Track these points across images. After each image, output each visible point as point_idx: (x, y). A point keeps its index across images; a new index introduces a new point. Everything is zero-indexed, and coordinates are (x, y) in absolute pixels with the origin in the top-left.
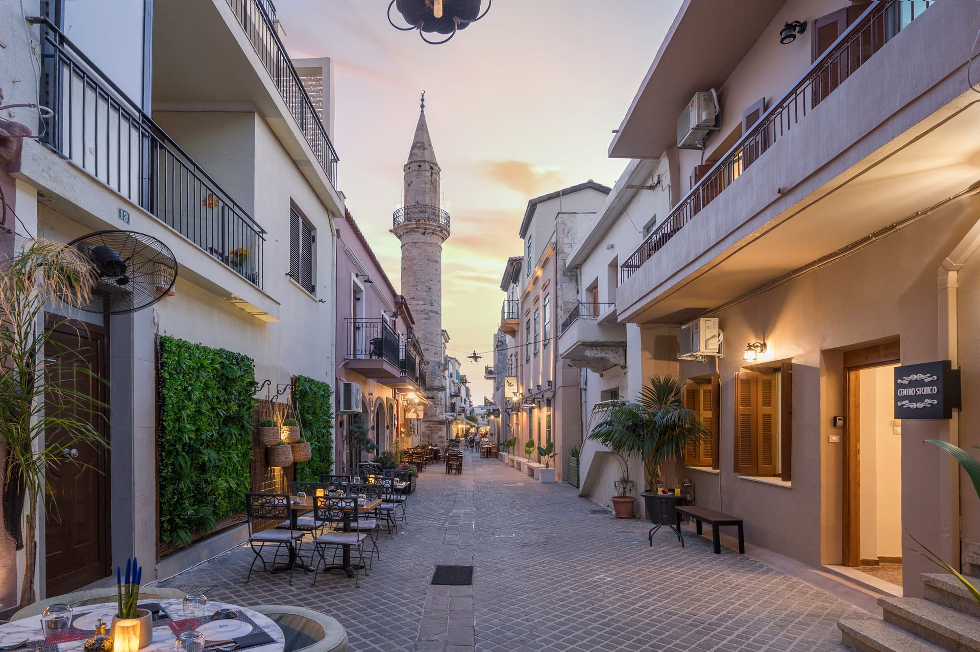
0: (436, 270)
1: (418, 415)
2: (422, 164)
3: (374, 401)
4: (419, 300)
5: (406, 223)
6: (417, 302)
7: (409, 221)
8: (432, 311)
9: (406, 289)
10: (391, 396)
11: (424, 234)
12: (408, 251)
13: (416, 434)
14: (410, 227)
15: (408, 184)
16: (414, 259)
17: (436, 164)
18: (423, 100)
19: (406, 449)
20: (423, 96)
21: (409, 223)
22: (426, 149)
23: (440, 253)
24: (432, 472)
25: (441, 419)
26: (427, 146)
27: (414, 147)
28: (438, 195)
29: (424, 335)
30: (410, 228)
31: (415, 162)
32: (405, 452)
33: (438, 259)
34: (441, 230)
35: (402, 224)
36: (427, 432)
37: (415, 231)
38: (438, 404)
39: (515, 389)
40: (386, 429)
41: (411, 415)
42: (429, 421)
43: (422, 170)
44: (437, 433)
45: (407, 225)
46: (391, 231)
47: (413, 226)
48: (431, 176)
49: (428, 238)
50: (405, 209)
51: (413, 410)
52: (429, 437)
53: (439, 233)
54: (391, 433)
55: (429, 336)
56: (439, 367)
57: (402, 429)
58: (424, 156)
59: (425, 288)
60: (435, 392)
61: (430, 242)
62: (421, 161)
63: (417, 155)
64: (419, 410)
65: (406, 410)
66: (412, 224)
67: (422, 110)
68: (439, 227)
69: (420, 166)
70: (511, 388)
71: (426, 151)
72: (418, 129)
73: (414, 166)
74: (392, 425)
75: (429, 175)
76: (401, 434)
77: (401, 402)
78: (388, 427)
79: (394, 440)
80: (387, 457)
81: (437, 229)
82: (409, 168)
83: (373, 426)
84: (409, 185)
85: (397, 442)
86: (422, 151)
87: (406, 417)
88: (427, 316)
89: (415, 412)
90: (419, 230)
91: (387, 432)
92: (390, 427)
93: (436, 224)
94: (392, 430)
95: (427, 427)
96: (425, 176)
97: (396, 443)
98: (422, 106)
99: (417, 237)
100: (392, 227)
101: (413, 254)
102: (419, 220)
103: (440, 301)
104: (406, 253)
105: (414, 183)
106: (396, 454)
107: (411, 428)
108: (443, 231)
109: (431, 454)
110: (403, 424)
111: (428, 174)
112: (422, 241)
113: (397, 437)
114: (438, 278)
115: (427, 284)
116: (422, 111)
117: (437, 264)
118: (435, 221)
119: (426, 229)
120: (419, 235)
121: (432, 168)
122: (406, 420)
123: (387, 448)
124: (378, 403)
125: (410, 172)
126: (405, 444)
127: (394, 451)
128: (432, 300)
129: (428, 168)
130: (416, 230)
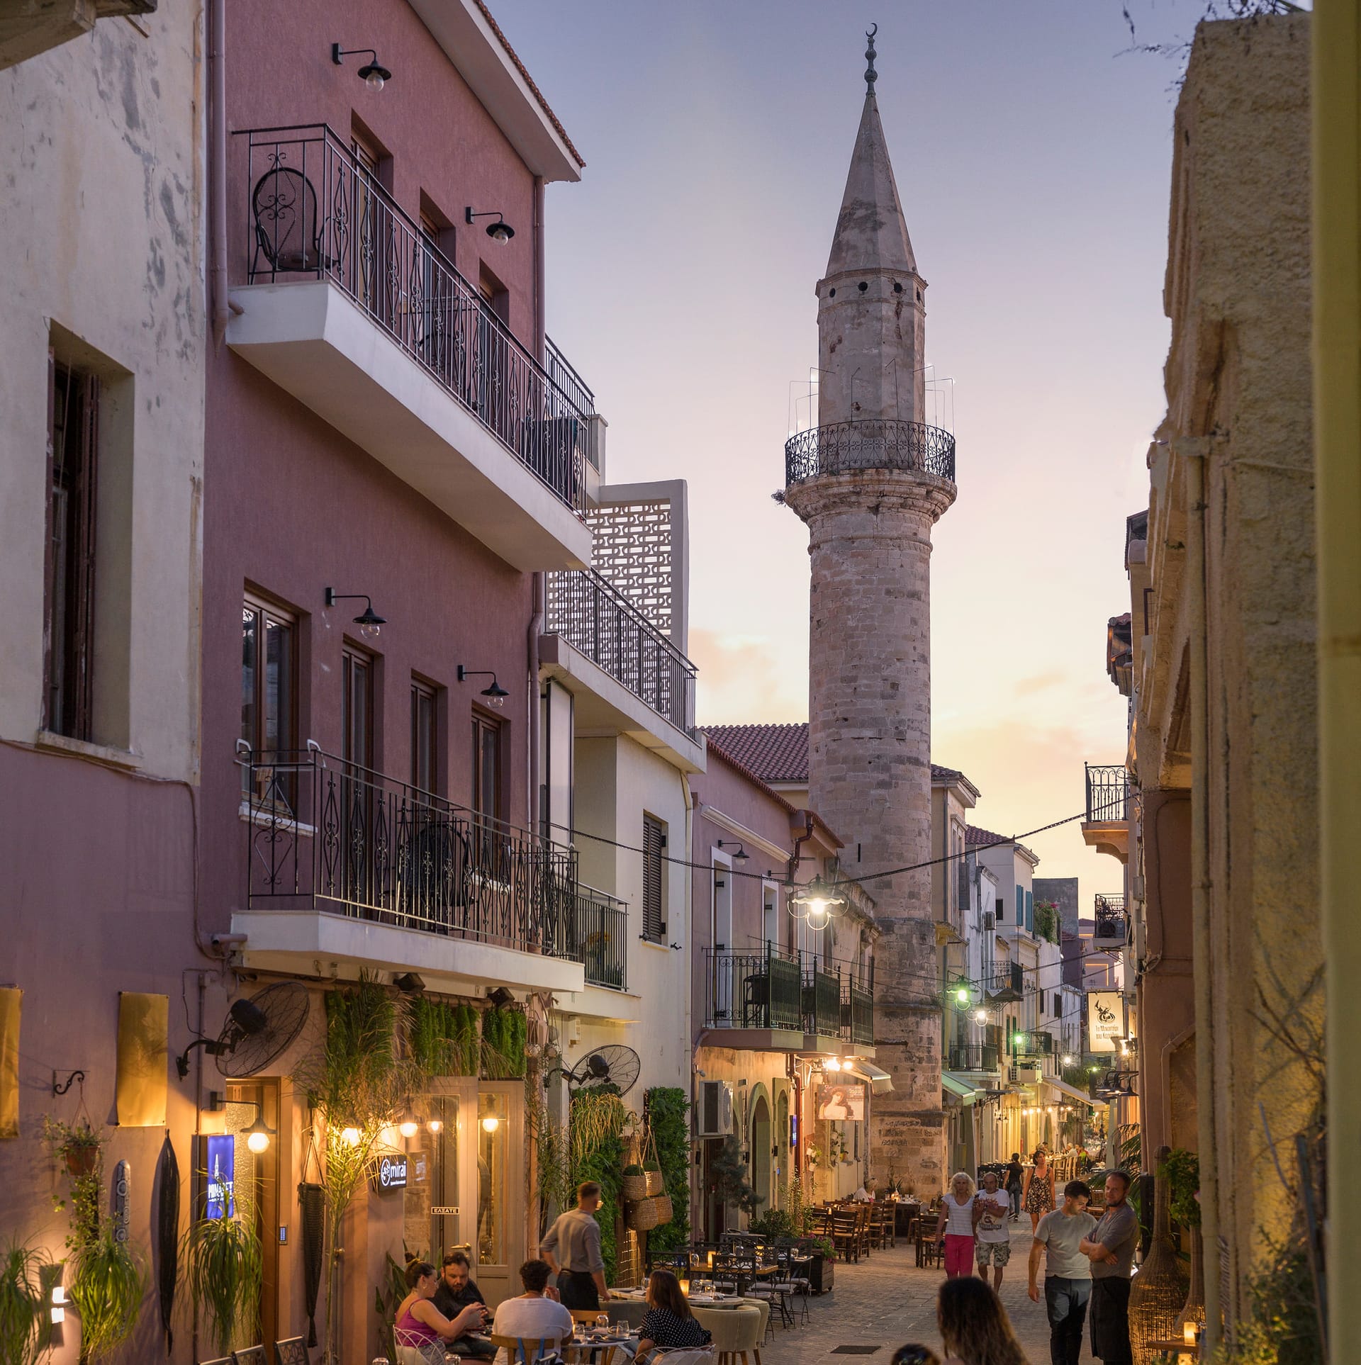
0: (914, 622)
1: (850, 1112)
2: (869, 279)
3: (749, 1095)
4: (863, 725)
5: (824, 479)
6: (855, 733)
7: (832, 473)
8: (900, 760)
9: (823, 690)
10: (782, 1074)
11: (875, 509)
12: (829, 568)
13: (850, 1157)
14: (835, 490)
15: (830, 347)
16: (847, 593)
17: (913, 274)
18: (871, 56)
19: (820, 1202)
20: (871, 42)
21: (834, 479)
22: (881, 224)
23: (926, 561)
24: (883, 1264)
25: (929, 1106)
26: (883, 216)
27: (845, 220)
28: (918, 374)
29: (876, 837)
30: (835, 495)
31: (850, 274)
32: (817, 1213)
33: (919, 586)
34: (928, 492)
35: (810, 484)
36: (886, 1148)
37: (851, 505)
38: (921, 1060)
39: (1117, 1026)
40: (771, 1155)
41: (832, 1111)
42: (892, 1114)
43: (870, 301)
44: (916, 1152)
45: (827, 486)
46: (779, 497)
47: (844, 490)
48: (898, 314)
49: (886, 524)
50: (821, 434)
51: (836, 1099)
52: (892, 1163)
53: (920, 503)
54: (784, 1164)
55: (891, 838)
56: (923, 938)
57: (809, 1152)
58: (875, 253)
59: (879, 686)
60: (912, 1019)
61: (895, 534)
62: (866, 272)
63: (855, 247)
64: (855, 1098)
65: (820, 1098)
66: (840, 484)
67: (870, 88)
68: (920, 484)
69: (863, 287)
70: (1107, 1025)
71: (881, 234)
72: (857, 159)
73: (847, 288)
74: (785, 1144)
75: (891, 314)
76: (807, 1163)
77: (806, 1082)
78: (775, 1151)
79: (789, 1182)
80: (774, 1223)
81: (916, 490)
82: (833, 293)
83: (748, 1154)
84: (833, 350)
85: (797, 1187)
86: (869, 234)
87: (821, 1117)
88: (883, 776)
89: (843, 1103)
90: (862, 499)
91: (775, 1163)
92: (780, 1151)
93: (910, 478)
94: (785, 1157)
95: (888, 1132)
96: (880, 319)
97: (795, 1191)
98: (871, 77)
99: (856, 519)
100: (782, 486)
101: (844, 577)
102: (862, 471)
103: (927, 721)
104: (826, 572)
105: (845, 342)
106: (795, 1217)
107: (834, 1143)
108: (935, 494)
109: (889, 1219)
110: (812, 1137)
111: (887, 310)
112: (870, 532)
113: (798, 1174)
114: (919, 650)
115: (885, 673)
116: (870, 94)
117: (915, 602)
118: (909, 466)
119: (882, 494)
120: (862, 514)
121: (898, 288)
122: (821, 1124)
123: (773, 1203)
124: (756, 1099)
125: (834, 307)
126: (818, 1191)
127: (789, 1210)
128: (901, 722)
129: (887, 290)
130: (853, 499)
